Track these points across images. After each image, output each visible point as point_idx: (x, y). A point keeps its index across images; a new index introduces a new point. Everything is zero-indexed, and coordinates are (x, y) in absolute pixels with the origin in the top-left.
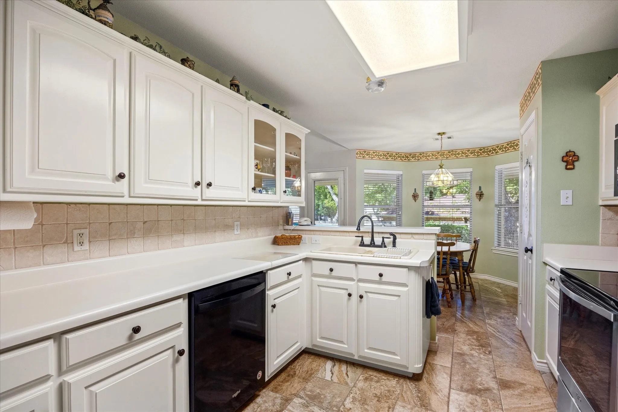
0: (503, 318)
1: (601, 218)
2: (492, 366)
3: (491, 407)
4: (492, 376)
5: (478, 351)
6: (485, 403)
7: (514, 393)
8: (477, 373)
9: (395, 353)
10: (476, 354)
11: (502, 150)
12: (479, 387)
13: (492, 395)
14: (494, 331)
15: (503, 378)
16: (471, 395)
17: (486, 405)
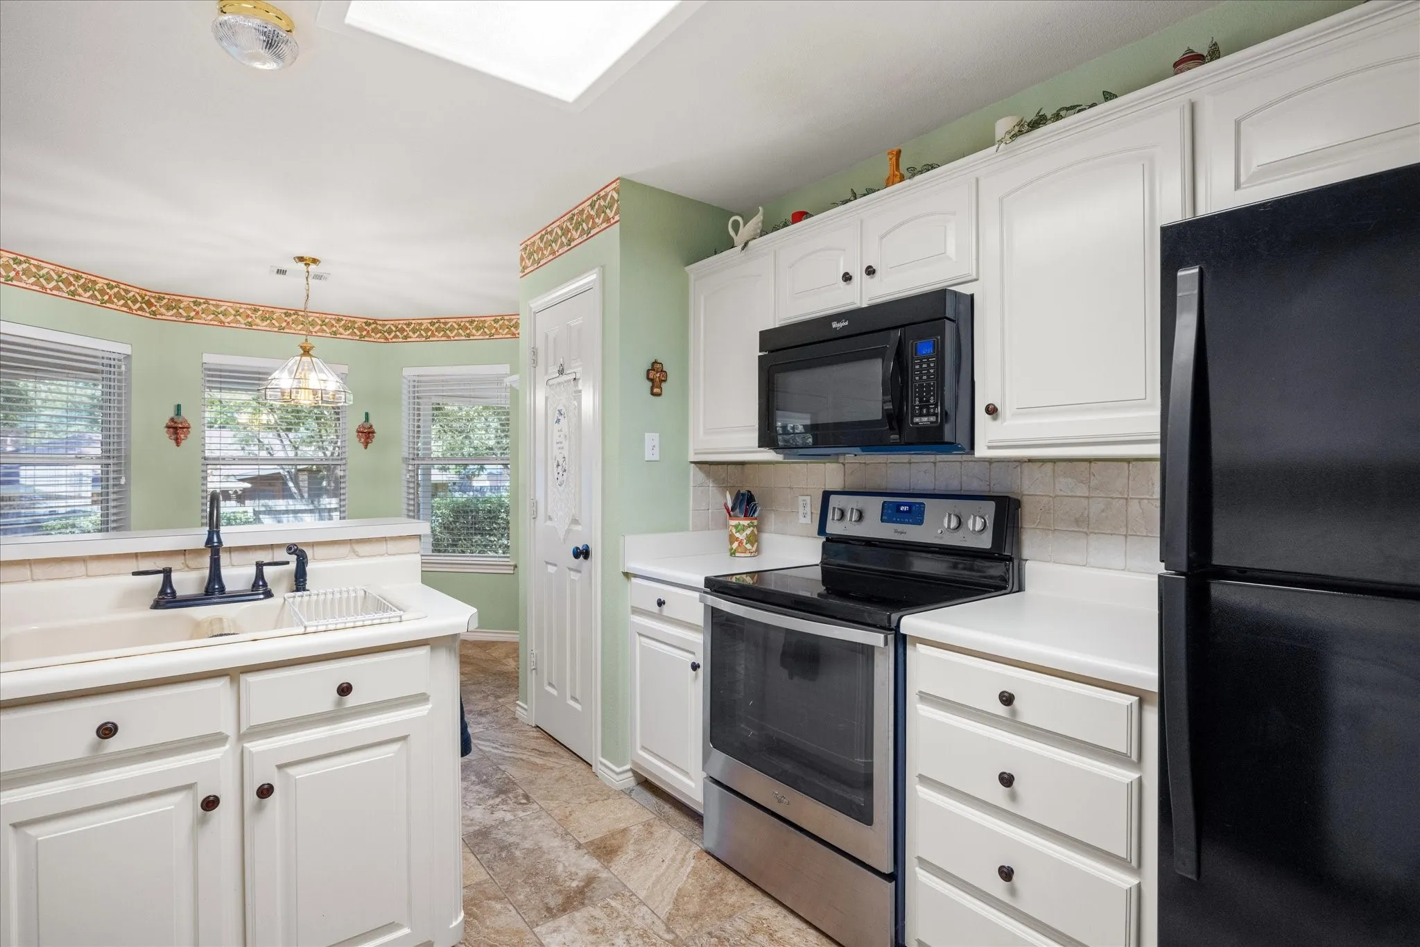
0: (487, 713)
1: (692, 484)
2: (555, 825)
3: (626, 912)
4: (572, 846)
5: (505, 807)
6: (612, 913)
7: (629, 857)
8: (546, 856)
9: (394, 922)
10: (509, 817)
11: (418, 333)
12: (574, 884)
13: (606, 885)
14: (496, 748)
15: (590, 839)
16: (577, 914)
17: (615, 915)
